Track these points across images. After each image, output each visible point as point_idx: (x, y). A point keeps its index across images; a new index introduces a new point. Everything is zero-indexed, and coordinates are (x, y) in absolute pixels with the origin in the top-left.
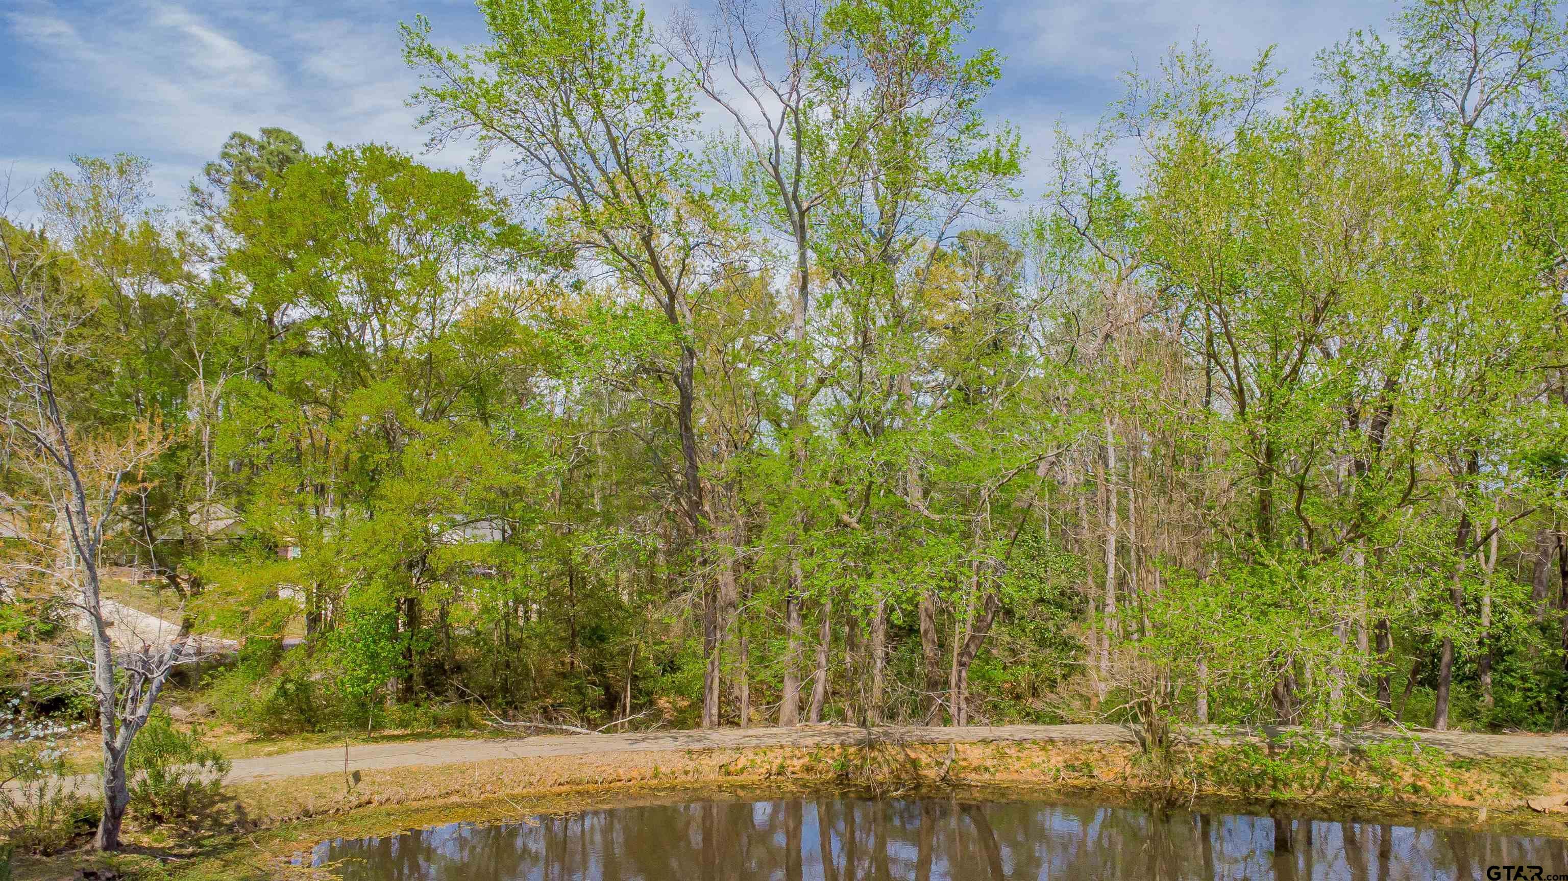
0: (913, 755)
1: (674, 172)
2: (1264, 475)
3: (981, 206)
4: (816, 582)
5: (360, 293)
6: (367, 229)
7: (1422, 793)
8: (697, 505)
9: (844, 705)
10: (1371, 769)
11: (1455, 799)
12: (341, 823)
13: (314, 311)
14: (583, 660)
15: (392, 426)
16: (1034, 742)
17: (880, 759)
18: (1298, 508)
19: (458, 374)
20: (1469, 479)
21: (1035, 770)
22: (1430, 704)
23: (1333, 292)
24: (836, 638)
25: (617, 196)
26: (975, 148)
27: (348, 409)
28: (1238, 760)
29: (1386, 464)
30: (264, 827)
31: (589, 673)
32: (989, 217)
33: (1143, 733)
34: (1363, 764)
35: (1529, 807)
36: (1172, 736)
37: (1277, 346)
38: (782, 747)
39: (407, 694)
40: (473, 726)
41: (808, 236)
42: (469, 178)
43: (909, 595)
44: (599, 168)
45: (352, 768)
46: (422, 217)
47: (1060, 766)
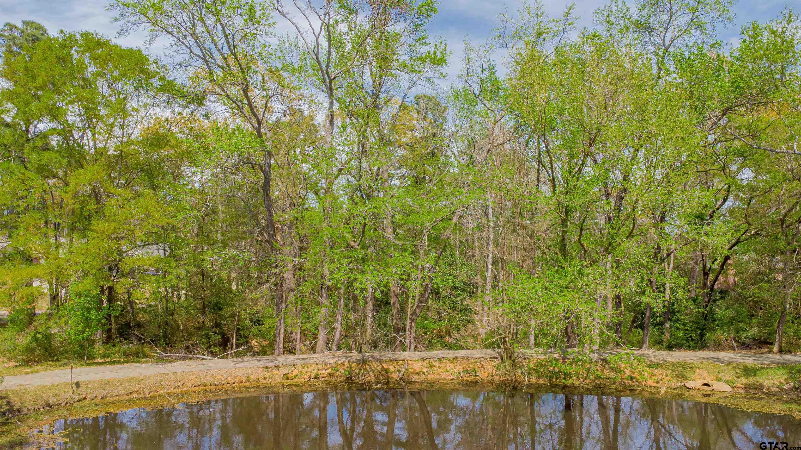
0: (386, 367)
1: (260, 54)
2: (564, 222)
3: (426, 81)
4: (335, 276)
5: (80, 115)
6: (84, 79)
7: (634, 380)
8: (272, 236)
9: (350, 341)
10: (611, 369)
11: (650, 382)
12: (68, 410)
13: (53, 125)
14: (210, 320)
15: (99, 191)
16: (448, 359)
17: (369, 370)
18: (579, 239)
19: (138, 163)
20: (660, 225)
21: (448, 373)
22: (640, 337)
23: (599, 131)
24: (346, 306)
25: (228, 66)
26: (423, 50)
27: (72, 181)
28: (548, 366)
29: (622, 217)
30: (23, 413)
31: (213, 327)
32: (430, 87)
33: (502, 353)
34: (607, 366)
35: (685, 386)
36: (516, 355)
37: (571, 158)
38: (317, 364)
39: (108, 340)
40: (146, 356)
41: (334, 93)
42: (145, 53)
43: (384, 283)
44: (219, 51)
45: (75, 380)
46: (116, 74)
47: (460, 371)
